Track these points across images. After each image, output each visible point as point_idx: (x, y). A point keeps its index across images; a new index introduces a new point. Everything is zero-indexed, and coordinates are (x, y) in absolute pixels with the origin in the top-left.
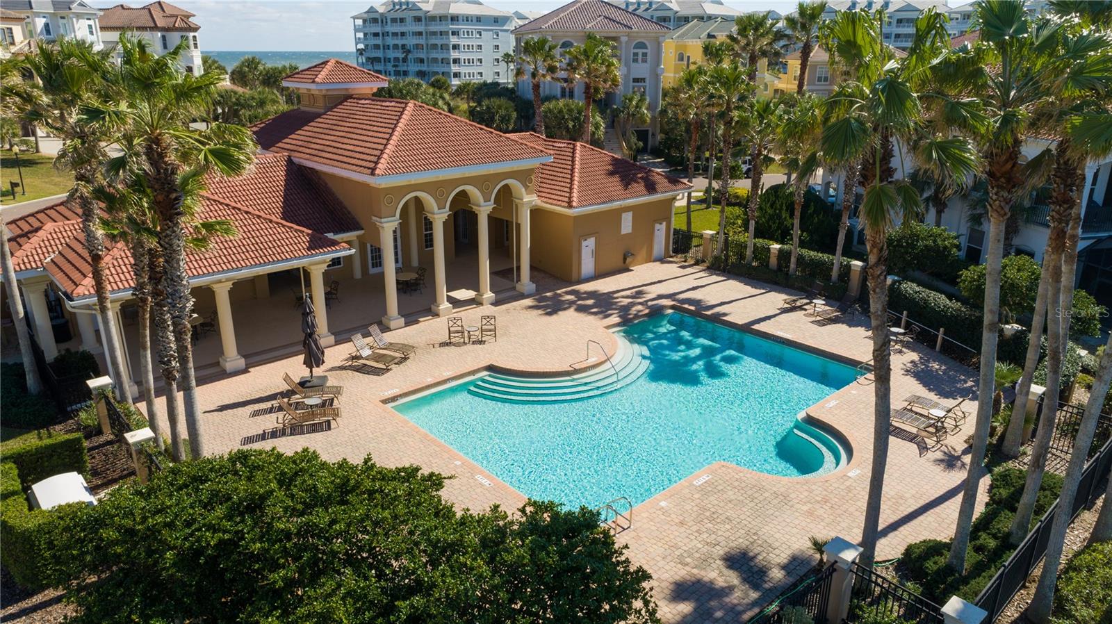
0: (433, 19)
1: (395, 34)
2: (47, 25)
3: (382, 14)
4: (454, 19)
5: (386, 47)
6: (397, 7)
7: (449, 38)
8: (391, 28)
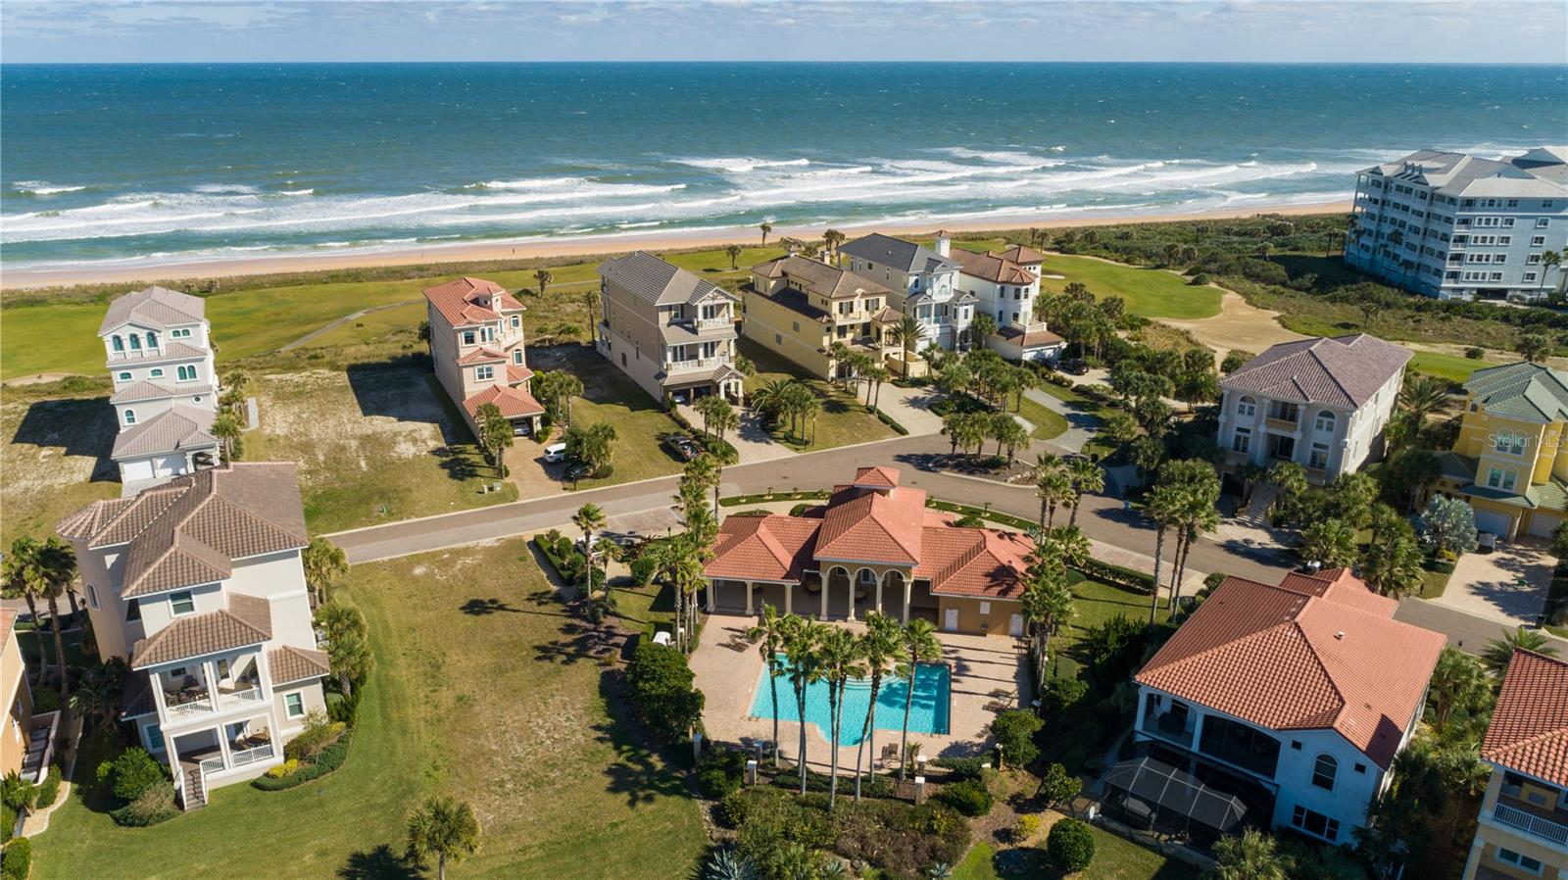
0: (1442, 198)
1: (1396, 206)
2: (917, 281)
3: (1387, 178)
4: (1469, 203)
5: (1382, 219)
6: (1409, 172)
7: (1452, 228)
8: (1395, 197)
